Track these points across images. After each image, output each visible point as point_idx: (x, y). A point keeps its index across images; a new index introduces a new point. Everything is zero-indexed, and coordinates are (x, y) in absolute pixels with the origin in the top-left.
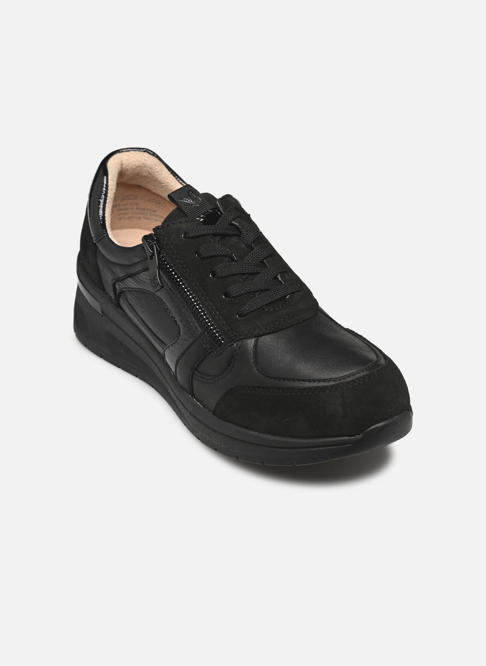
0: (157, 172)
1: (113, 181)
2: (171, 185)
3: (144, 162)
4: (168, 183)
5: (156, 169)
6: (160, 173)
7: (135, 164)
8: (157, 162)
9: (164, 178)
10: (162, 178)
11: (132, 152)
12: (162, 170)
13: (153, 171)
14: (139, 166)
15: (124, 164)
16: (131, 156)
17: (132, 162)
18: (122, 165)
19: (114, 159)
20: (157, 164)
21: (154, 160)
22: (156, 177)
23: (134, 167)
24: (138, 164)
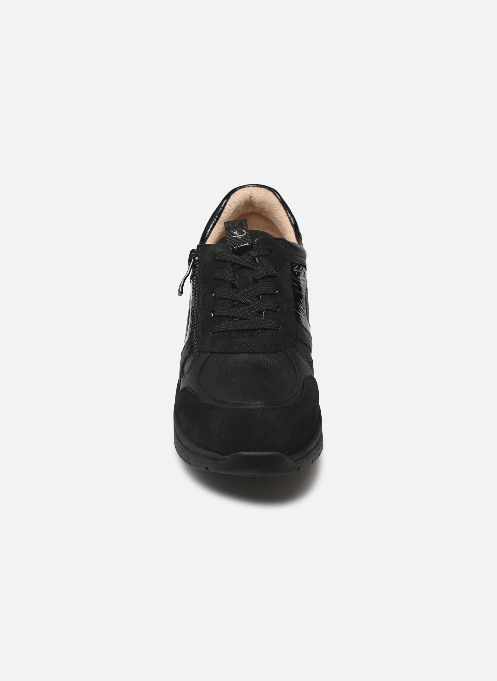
0: (274, 210)
1: (230, 206)
2: (283, 224)
3: (266, 199)
4: (282, 222)
5: (274, 208)
6: (277, 212)
7: (260, 199)
8: (277, 202)
9: (279, 217)
10: (278, 217)
11: (262, 189)
12: (279, 210)
13: (272, 209)
14: (263, 202)
15: (253, 196)
16: (260, 192)
17: (259, 196)
18: (251, 197)
19: (245, 190)
20: (276, 204)
21: (275, 200)
22: (274, 214)
23: (260, 202)
24: (263, 199)
